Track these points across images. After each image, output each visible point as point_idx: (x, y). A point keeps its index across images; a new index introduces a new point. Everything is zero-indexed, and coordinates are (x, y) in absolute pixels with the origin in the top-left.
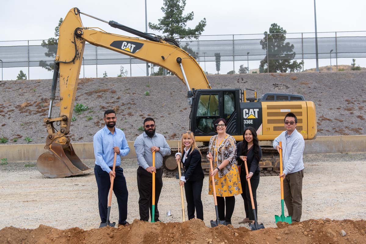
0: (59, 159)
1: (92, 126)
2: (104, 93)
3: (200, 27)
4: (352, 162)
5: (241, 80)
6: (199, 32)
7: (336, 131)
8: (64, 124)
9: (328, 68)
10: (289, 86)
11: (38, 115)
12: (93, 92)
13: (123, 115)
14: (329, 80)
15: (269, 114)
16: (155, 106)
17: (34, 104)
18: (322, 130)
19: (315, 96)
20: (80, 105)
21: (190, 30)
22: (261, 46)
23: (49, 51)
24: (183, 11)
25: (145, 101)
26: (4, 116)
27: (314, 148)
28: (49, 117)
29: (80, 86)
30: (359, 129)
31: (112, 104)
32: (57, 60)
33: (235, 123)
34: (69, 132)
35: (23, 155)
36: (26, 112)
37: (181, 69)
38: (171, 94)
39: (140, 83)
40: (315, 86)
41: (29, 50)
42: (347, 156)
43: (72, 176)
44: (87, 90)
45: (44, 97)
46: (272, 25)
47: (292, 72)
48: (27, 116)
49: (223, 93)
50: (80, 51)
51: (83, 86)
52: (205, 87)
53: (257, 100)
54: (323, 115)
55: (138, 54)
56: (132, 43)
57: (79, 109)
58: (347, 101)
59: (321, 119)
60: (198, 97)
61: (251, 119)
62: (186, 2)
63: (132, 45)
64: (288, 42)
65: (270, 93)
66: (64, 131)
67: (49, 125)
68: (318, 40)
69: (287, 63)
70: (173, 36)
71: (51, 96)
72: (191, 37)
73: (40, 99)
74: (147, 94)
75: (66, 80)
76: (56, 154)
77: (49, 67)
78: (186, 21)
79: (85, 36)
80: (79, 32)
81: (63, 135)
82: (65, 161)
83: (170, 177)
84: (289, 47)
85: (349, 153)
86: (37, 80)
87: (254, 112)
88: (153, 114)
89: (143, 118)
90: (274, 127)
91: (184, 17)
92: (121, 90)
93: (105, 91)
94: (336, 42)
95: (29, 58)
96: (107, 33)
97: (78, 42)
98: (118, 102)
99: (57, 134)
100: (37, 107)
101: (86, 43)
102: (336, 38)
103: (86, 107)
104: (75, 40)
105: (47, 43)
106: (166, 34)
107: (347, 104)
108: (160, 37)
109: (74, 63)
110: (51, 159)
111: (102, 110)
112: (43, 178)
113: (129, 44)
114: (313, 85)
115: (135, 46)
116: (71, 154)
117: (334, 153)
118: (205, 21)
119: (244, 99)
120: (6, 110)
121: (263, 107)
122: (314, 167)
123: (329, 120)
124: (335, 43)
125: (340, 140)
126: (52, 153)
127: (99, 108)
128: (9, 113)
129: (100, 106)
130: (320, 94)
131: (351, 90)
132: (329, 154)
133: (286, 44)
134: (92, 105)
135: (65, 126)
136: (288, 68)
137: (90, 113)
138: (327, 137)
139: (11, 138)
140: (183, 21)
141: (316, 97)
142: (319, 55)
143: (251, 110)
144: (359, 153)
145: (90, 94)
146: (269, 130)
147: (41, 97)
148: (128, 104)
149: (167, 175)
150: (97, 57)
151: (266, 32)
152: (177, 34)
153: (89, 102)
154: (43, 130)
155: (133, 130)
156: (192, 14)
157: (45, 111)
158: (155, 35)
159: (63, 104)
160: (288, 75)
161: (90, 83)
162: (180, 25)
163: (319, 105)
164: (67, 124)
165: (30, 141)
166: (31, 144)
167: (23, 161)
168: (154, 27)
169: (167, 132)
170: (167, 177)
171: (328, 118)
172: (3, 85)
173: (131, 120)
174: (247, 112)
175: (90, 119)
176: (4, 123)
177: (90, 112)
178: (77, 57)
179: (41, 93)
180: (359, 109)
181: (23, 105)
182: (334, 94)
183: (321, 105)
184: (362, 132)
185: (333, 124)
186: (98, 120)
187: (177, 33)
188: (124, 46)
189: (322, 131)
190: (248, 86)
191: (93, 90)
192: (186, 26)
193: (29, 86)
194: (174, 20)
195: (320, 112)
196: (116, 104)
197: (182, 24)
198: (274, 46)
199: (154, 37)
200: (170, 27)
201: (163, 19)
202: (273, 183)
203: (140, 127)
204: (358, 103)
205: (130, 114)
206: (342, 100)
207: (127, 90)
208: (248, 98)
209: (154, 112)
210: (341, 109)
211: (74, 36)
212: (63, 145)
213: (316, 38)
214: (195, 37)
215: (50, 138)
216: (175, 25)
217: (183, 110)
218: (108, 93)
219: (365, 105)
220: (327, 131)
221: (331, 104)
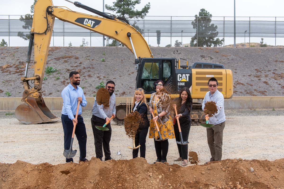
0: (33, 109)
1: (59, 84)
2: (69, 59)
3: (146, 10)
4: (258, 117)
5: (176, 52)
6: (144, 13)
7: (247, 93)
8: (37, 82)
9: (243, 45)
10: (212, 58)
11: (16, 74)
12: (61, 58)
13: (84, 76)
14: (243, 54)
15: (197, 79)
16: (109, 70)
17: (14, 66)
18: (237, 92)
19: (232, 66)
20: (50, 68)
21: (138, 11)
22: (192, 26)
23: (26, 24)
25: (101, 66)
27: (230, 105)
28: (25, 76)
29: (50, 53)
30: (264, 91)
31: (76, 68)
32: (32, 32)
33: (171, 85)
34: (41, 88)
35: (4, 106)
36: (7, 72)
37: (130, 41)
38: (122, 61)
39: (97, 52)
40: (233, 58)
41: (9, 23)
42: (255, 112)
43: (43, 123)
44: (56, 56)
45: (22, 61)
46: (201, 10)
47: (215, 47)
48: (7, 75)
49: (162, 61)
50: (50, 25)
51: (52, 53)
52: (148, 56)
53: (189, 67)
54: (237, 80)
55: (97, 28)
56: (92, 20)
57: (50, 71)
58: (256, 70)
59: (236, 83)
60: (143, 64)
61: (183, 82)
63: (92, 21)
64: (213, 23)
65: (198, 62)
66: (37, 87)
67: (25, 83)
68: (236, 22)
69: (212, 40)
70: (124, 15)
71: (27, 59)
72: (138, 17)
73: (18, 62)
74: (104, 61)
75: (40, 48)
76: (31, 106)
77: (26, 37)
78: (134, 4)
79: (55, 13)
80: (50, 10)
81: (37, 91)
82: (38, 112)
83: (120, 125)
84: (214, 28)
85: (256, 110)
86: (16, 47)
87: (186, 76)
88: (108, 76)
89: (99, 79)
90: (201, 88)
91: (133, 1)
92: (82, 57)
93: (70, 57)
94: (250, 24)
95: (9, 29)
96: (72, 11)
97: (49, 18)
98: (81, 66)
99: (32, 90)
100: (16, 68)
101: (56, 18)
102: (250, 21)
103: (55, 70)
104: (46, 16)
105: (24, 18)
106: (119, 14)
107: (257, 72)
108: (114, 16)
109: (46, 34)
110: (27, 110)
111: (68, 72)
112: (20, 124)
113: (90, 21)
114: (231, 57)
115: (94, 22)
116: (42, 106)
117: (245, 109)
118: (149, 5)
119: (178, 67)
121: (192, 73)
122: (230, 119)
123: (242, 85)
124: (249, 26)
125: (250, 100)
126: (27, 105)
127: (65, 70)
129: (66, 69)
130: (236, 64)
131: (260, 62)
132: (242, 110)
133: (211, 25)
134: (60, 68)
135: (38, 83)
136: (212, 44)
137: (58, 74)
138: (240, 97)
140: (132, 4)
142: (236, 34)
143: (184, 75)
144: (265, 109)
145: (58, 59)
146: (197, 90)
147: (19, 61)
148: (88, 68)
149: (118, 123)
150: (64, 30)
151: (196, 15)
152: (127, 15)
153: (58, 65)
154: (20, 86)
155: (91, 88)
157: (22, 71)
158: (110, 14)
159: (37, 66)
160: (212, 49)
161: (58, 50)
162: (130, 8)
163: (235, 73)
164: (39, 82)
165: (10, 95)
166: (10, 98)
167: (4, 111)
168: (110, 9)
169: (118, 91)
170: (118, 125)
171: (242, 83)
173: (90, 80)
174: (181, 76)
175: (58, 79)
178: (49, 29)
179: (19, 58)
180: (265, 76)
181: (4, 66)
182: (247, 64)
183: (236, 73)
184: (267, 93)
185: (245, 88)
186: (64, 80)
187: (127, 13)
188: (86, 22)
189: (237, 93)
190: (181, 57)
191: (61, 56)
192: (134, 8)
193: (9, 52)
194: (125, 3)
195: (236, 78)
196: (79, 68)
197: (131, 7)
198: (202, 27)
199: (109, 16)
200: (122, 9)
201: (116, 2)
202: (199, 131)
203: (97, 86)
204: (264, 72)
205: (89, 76)
206: (252, 69)
207: (87, 57)
208: (182, 66)
209: (108, 74)
210: (252, 76)
211: (46, 12)
212: (36, 99)
213: (235, 21)
214: (142, 17)
215: (26, 93)
216: (126, 7)
217: (131, 74)
218: (72, 59)
219: (270, 74)
220: (241, 92)
221: (244, 72)
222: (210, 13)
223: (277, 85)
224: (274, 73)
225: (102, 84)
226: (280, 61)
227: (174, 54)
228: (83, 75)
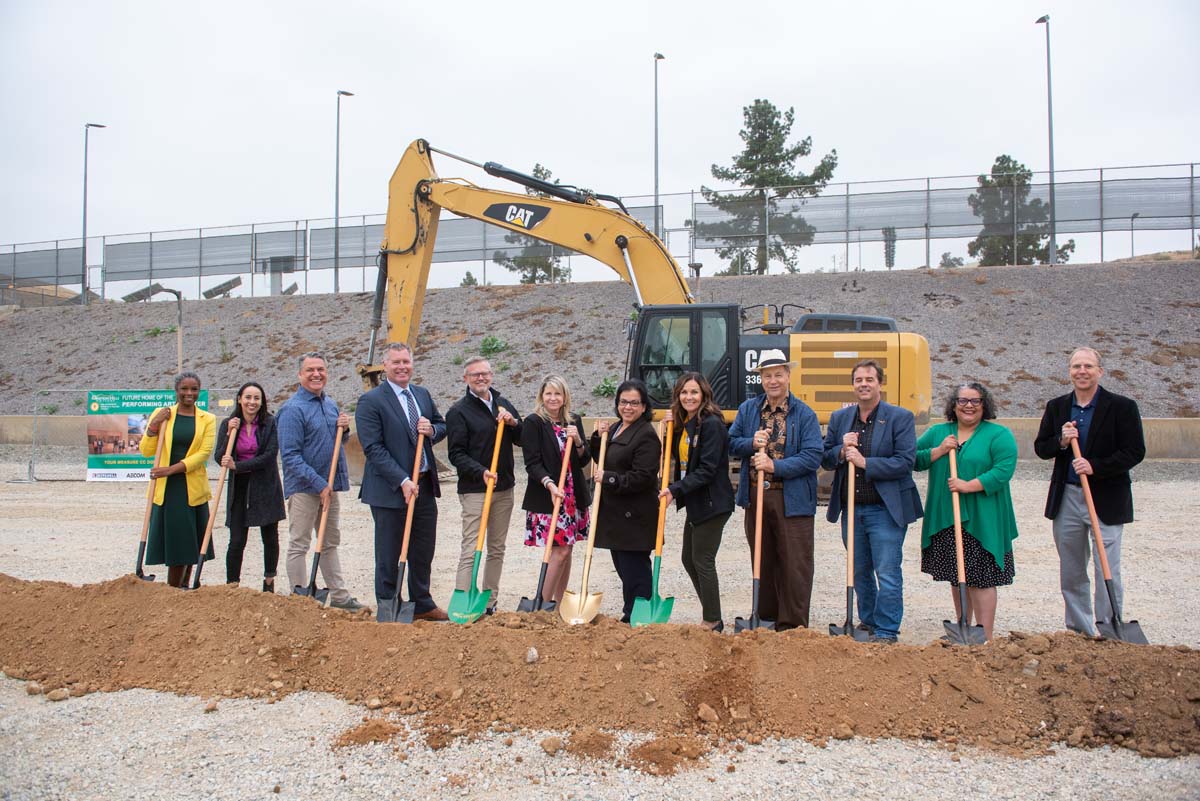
2: (549, 315)
3: (825, 170)
5: (850, 285)
6: (821, 180)
10: (962, 298)
13: (572, 362)
15: (806, 363)
18: (1009, 403)
19: (1020, 322)
20: (490, 339)
21: (803, 177)
24: (787, 136)
26: (349, 360)
28: (367, 363)
31: (557, 339)
32: (385, 248)
33: (725, 382)
37: (624, 260)
40: (1028, 299)
44: (517, 309)
45: (433, 324)
46: (998, 159)
50: (426, 229)
52: (681, 303)
54: (1022, 368)
55: (541, 230)
56: (527, 207)
57: (488, 347)
58: (1097, 334)
62: (794, 116)
63: (527, 212)
67: (367, 379)
68: (1056, 188)
69: (1031, 247)
70: (764, 191)
72: (803, 193)
73: (424, 328)
75: (400, 288)
77: (513, 264)
78: (792, 158)
89: (610, 368)
90: (817, 393)
91: (790, 149)
92: (583, 310)
93: (550, 311)
96: (478, 188)
98: (571, 333)
102: (1101, 182)
103: (503, 345)
104: (415, 205)
106: (750, 188)
109: (414, 253)
114: (1025, 294)
118: (834, 156)
120: (356, 349)
121: (793, 345)
123: (1035, 381)
127: (528, 346)
128: (360, 355)
129: (533, 342)
130: (1034, 318)
131: (1118, 309)
133: (1031, 202)
134: (517, 340)
136: (1034, 258)
139: (349, 404)
140: (787, 157)
141: (1022, 325)
145: (520, 317)
147: (427, 324)
148: (588, 338)
152: (772, 188)
153: (514, 334)
156: (809, 142)
157: (425, 351)
158: (575, 188)
160: (967, 274)
162: (779, 168)
168: (723, 175)
171: (1035, 374)
172: (368, 300)
173: (584, 371)
174: (754, 357)
175: (505, 369)
176: (345, 374)
177: (508, 355)
178: (421, 238)
180: (1124, 354)
182: (1071, 317)
183: (1026, 344)
186: (520, 372)
187: (772, 184)
188: (512, 214)
189: (1007, 407)
191: (526, 309)
192: (793, 168)
194: (766, 156)
196: (565, 339)
197: (783, 166)
199: (573, 193)
200: (758, 174)
201: (741, 155)
203: (596, 387)
204: (1123, 341)
205: (587, 360)
206: (1085, 332)
207: (596, 308)
208: (765, 326)
211: (415, 197)
213: (1052, 184)
214: (814, 191)
216: (767, 168)
218: (556, 315)
219: (1143, 346)
220: (1021, 405)
221: (1053, 342)
222: (1027, 168)
223: (1153, 382)
224: (1157, 344)
225: (609, 381)
226: (1191, 303)
227: (842, 293)
228: (571, 358)
